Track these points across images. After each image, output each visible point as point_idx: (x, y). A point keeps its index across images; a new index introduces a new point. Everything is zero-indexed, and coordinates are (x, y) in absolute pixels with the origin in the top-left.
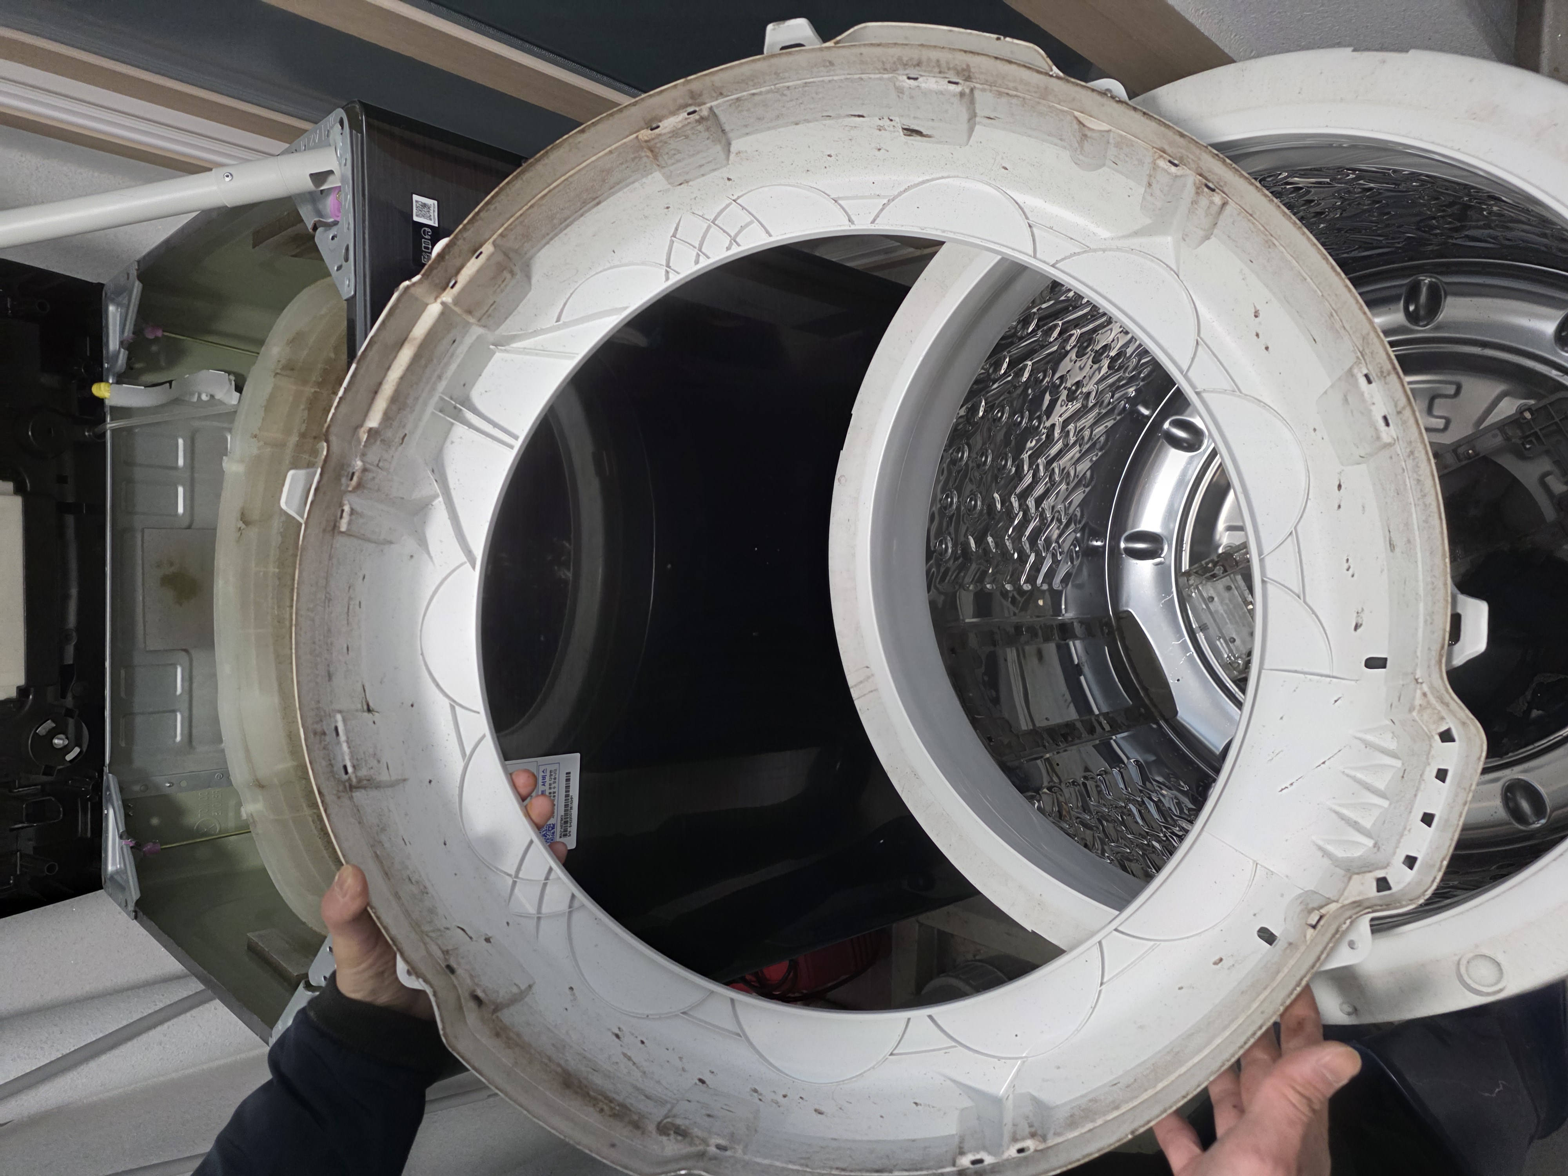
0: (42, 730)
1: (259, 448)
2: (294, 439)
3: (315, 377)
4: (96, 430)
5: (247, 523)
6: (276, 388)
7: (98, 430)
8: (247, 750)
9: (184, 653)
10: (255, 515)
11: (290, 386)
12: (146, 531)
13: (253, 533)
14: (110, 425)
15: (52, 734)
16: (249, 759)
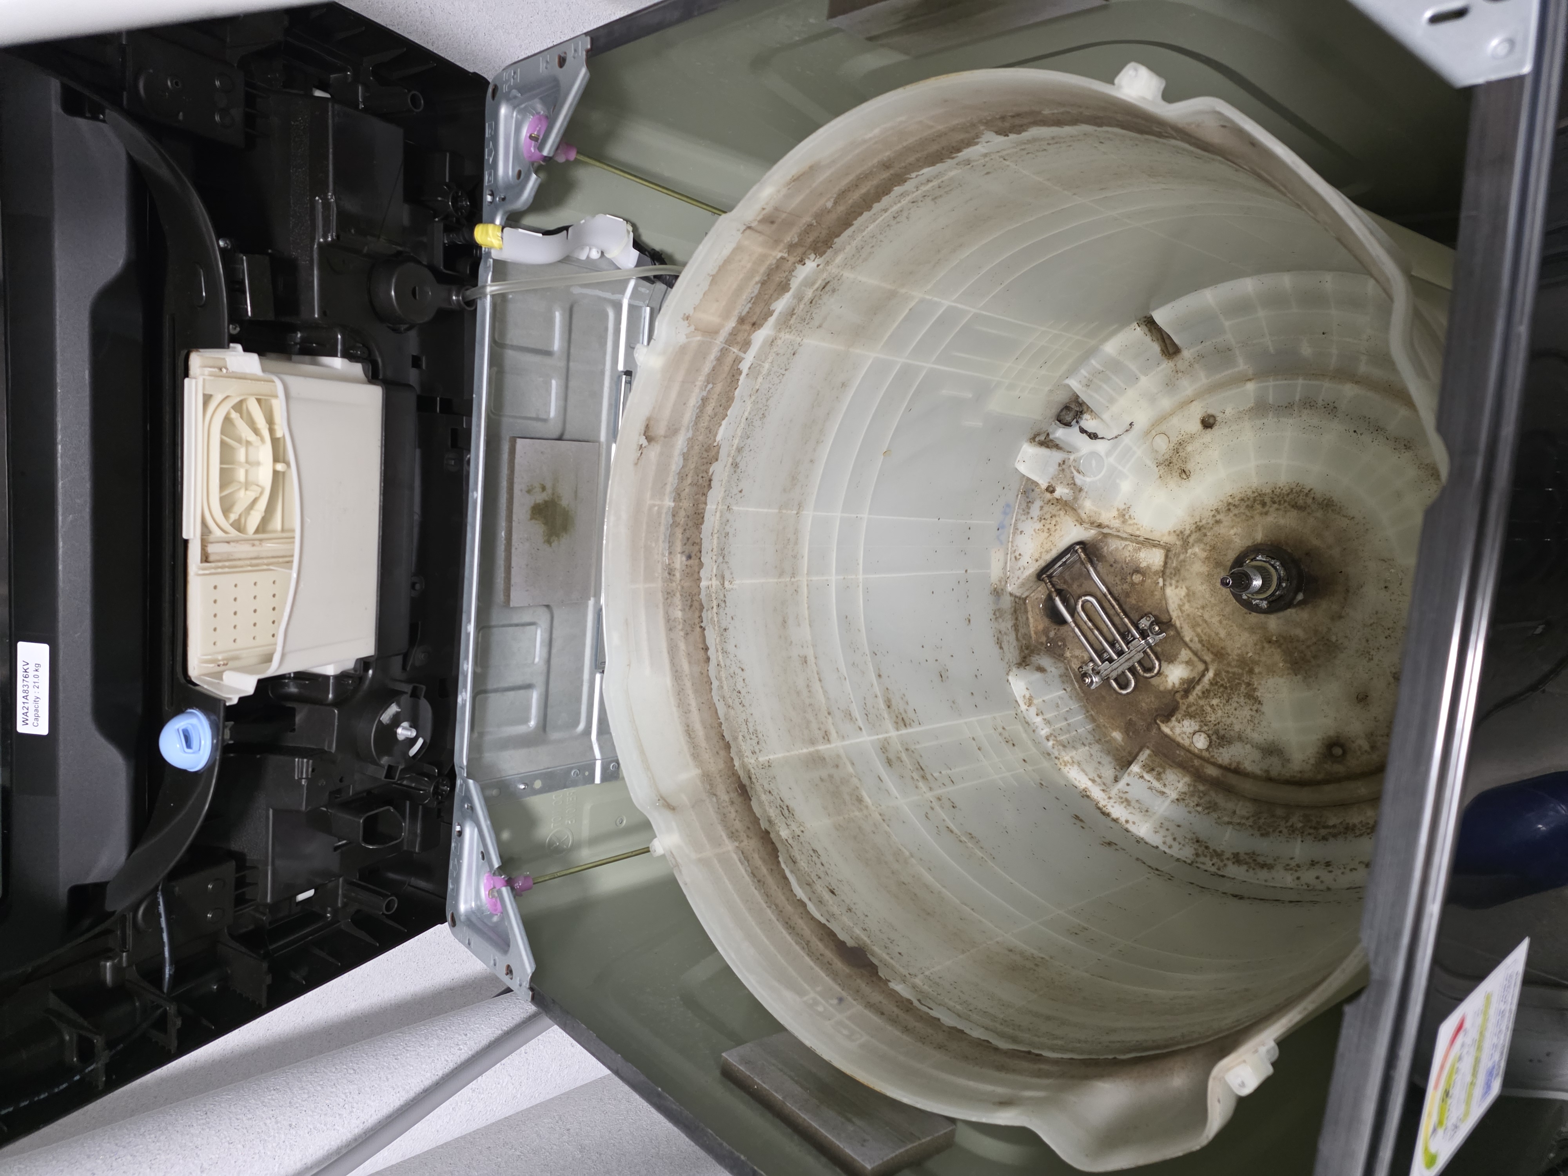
0: (386, 717)
1: (687, 336)
2: (731, 324)
3: (791, 236)
4: (468, 293)
5: (649, 439)
6: (738, 249)
7: (470, 293)
8: (642, 752)
9: (545, 609)
10: (660, 430)
11: (756, 246)
12: (519, 441)
13: (653, 453)
14: (490, 287)
15: (396, 721)
16: (647, 767)
